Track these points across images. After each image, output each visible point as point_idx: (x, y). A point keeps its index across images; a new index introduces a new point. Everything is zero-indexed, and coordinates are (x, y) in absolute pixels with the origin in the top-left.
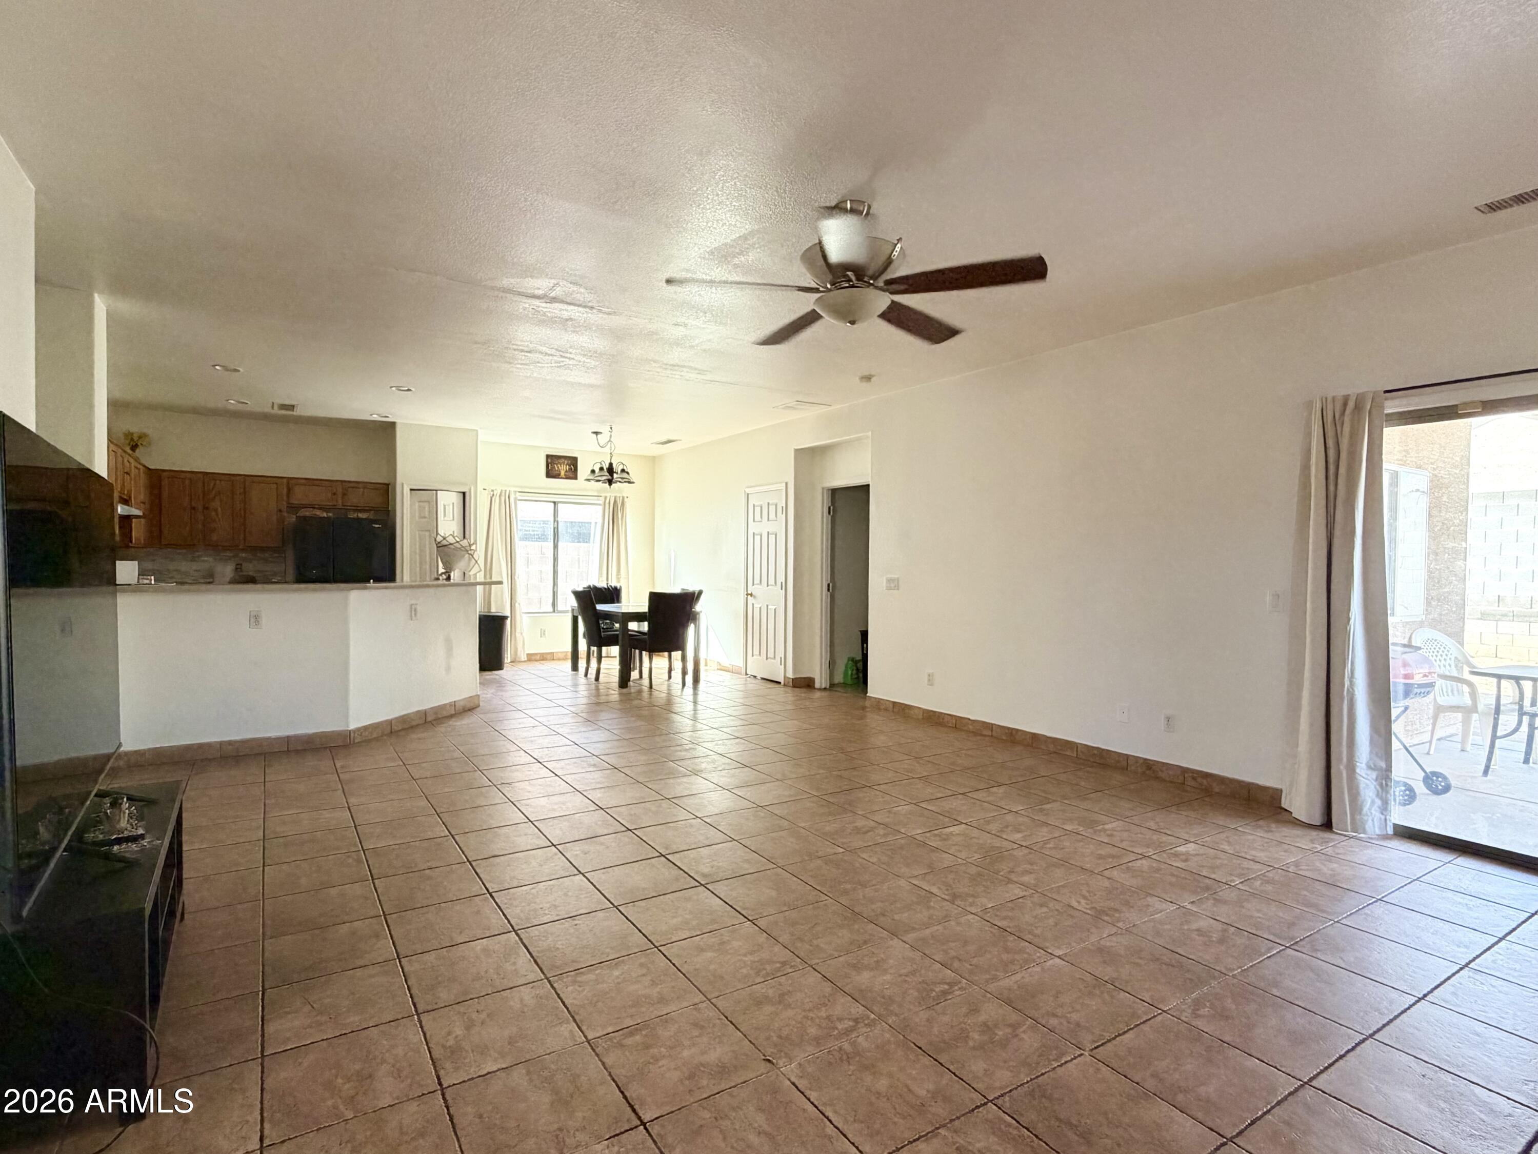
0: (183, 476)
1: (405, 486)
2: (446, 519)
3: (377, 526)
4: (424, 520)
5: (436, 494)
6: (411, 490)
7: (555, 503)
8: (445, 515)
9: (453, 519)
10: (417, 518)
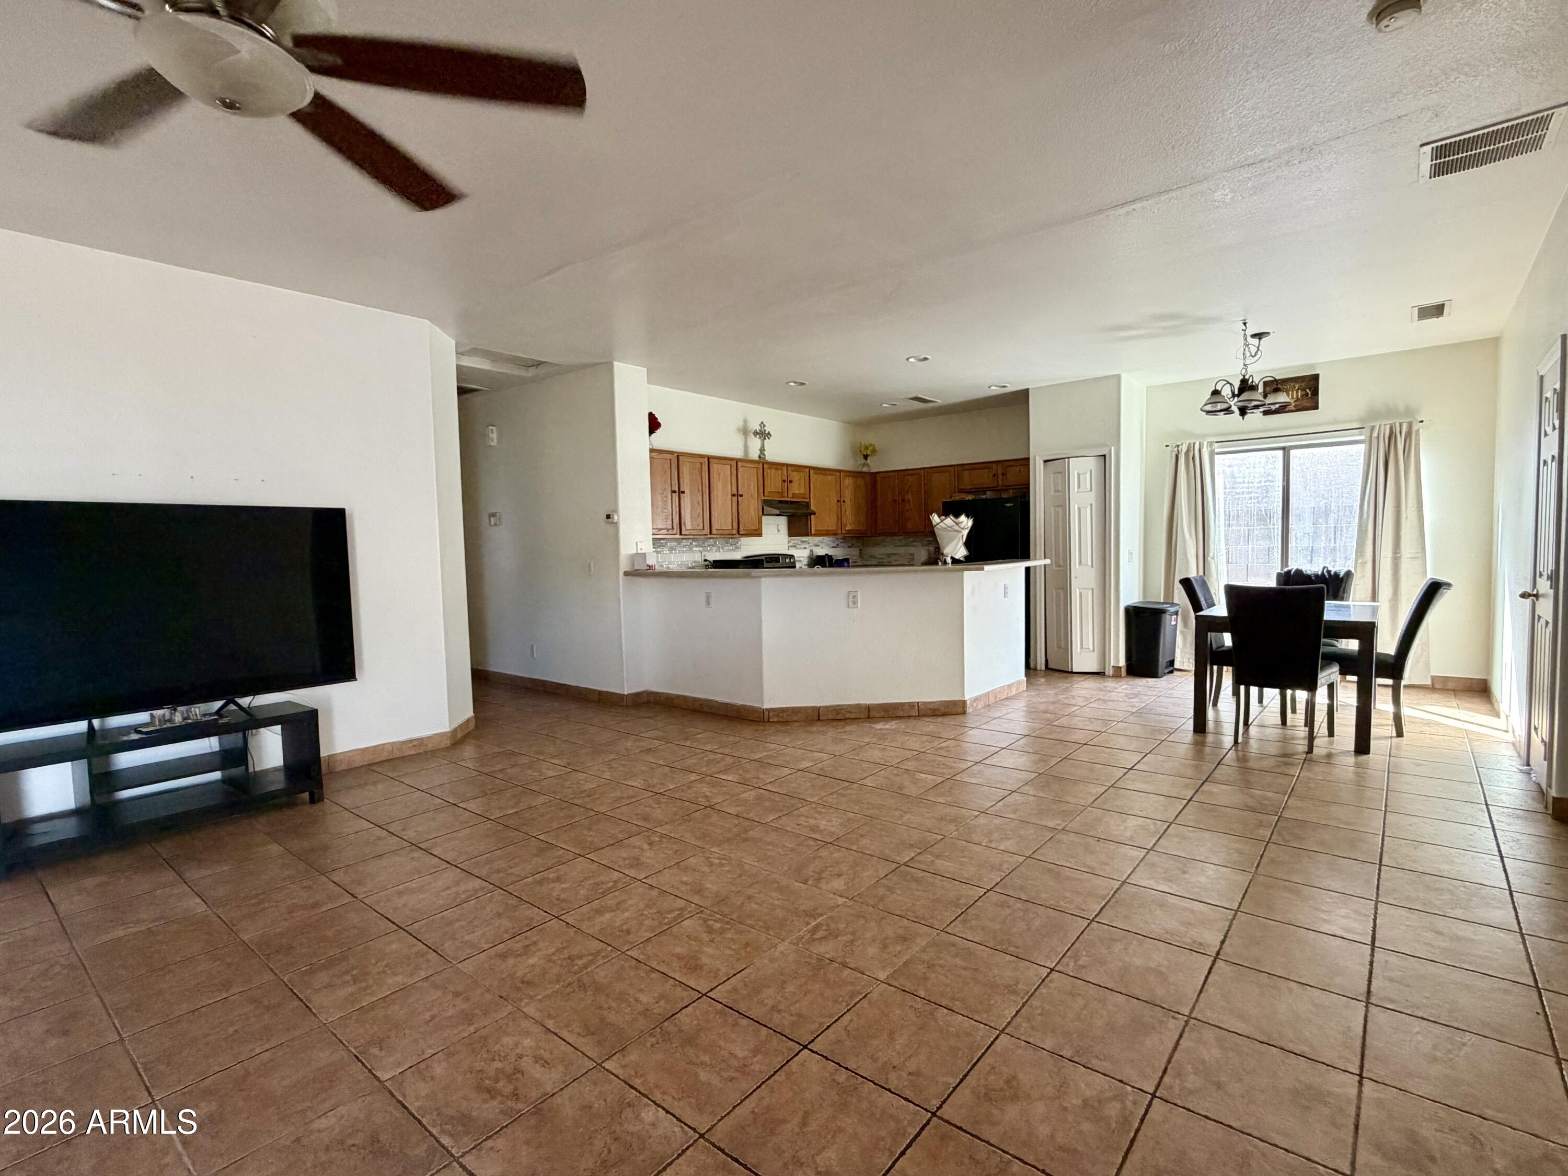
0: (891, 474)
1: (1037, 458)
2: (1080, 490)
3: (1008, 505)
4: (1058, 494)
5: (1069, 461)
6: (1046, 461)
7: (1284, 449)
8: (1079, 487)
9: (1091, 490)
10: (1052, 491)
